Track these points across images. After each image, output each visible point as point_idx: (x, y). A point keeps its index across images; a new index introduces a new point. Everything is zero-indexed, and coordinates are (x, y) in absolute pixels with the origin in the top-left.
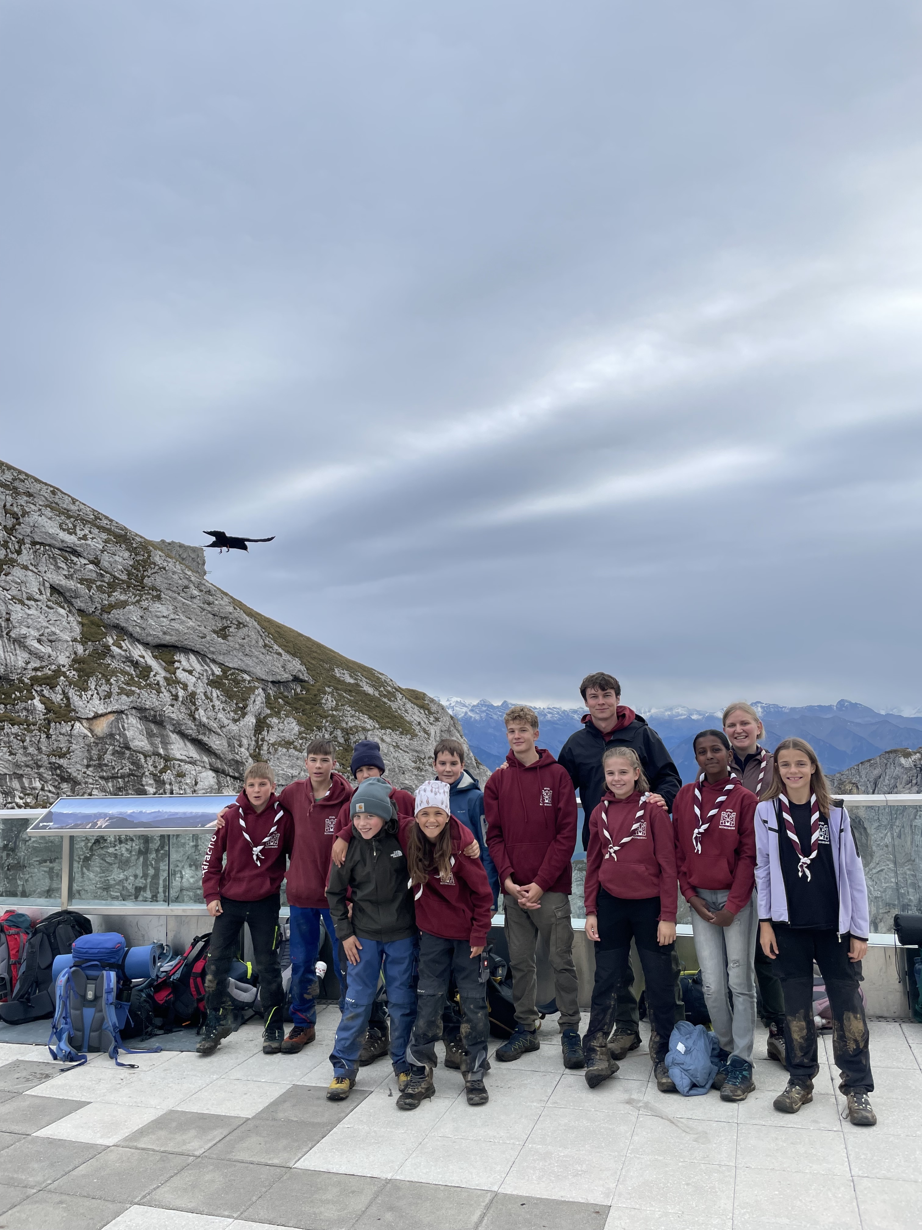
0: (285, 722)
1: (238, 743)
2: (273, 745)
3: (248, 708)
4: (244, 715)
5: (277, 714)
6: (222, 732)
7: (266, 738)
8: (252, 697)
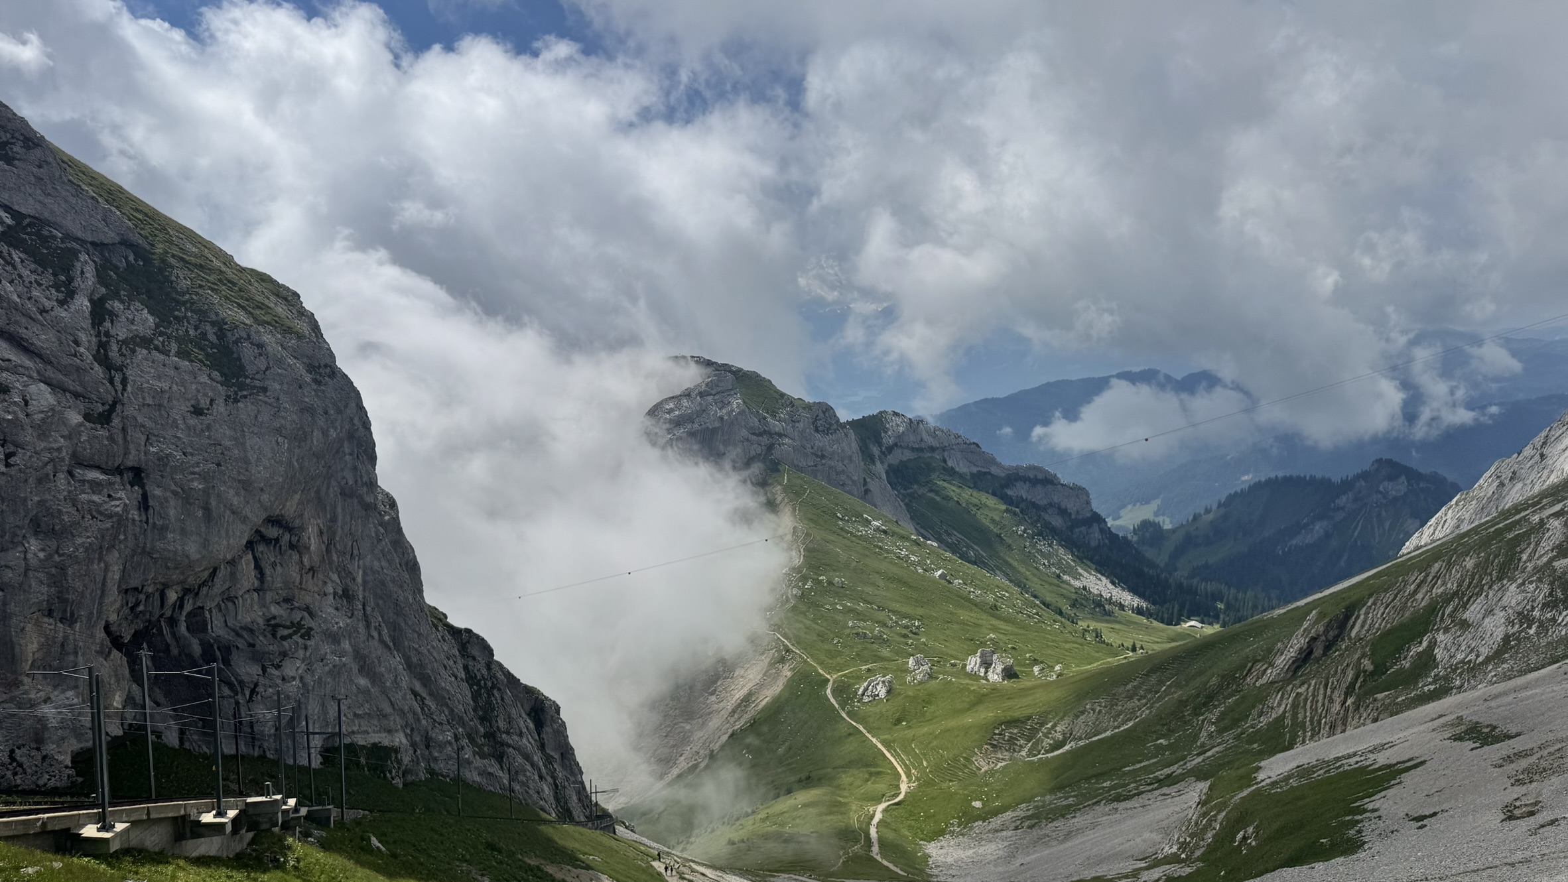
0: (132, 308)
1: (72, 338)
2: (125, 342)
3: (75, 284)
4: (71, 294)
5: (116, 295)
6: (44, 318)
7: (113, 332)
8: (78, 265)
